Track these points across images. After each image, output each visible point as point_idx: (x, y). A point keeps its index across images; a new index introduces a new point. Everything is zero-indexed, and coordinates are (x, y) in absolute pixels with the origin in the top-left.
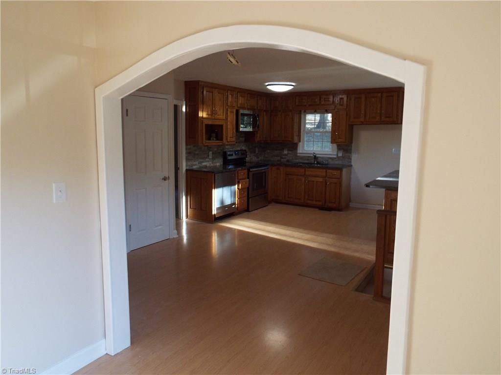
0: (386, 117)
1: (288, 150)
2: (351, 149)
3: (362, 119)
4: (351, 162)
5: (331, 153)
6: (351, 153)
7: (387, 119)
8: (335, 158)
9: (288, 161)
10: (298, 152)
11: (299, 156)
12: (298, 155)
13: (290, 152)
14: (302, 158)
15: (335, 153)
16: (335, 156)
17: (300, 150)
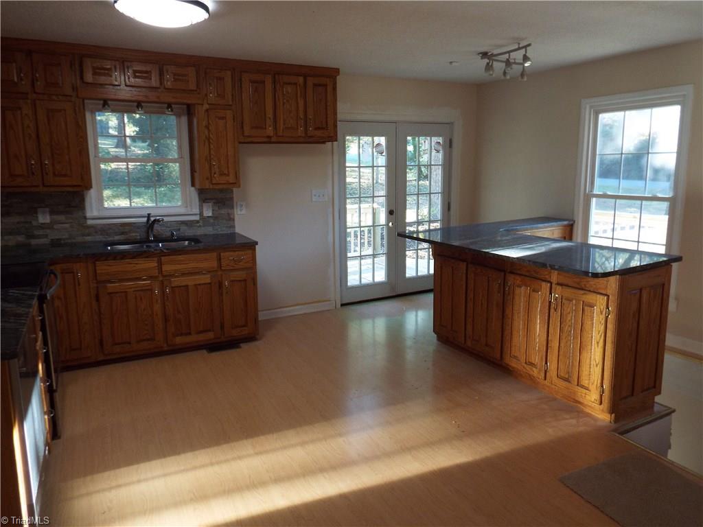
0: (317, 129)
1: (52, 213)
2: (232, 199)
3: (270, 131)
4: (234, 227)
5: (182, 211)
6: (232, 207)
7: (318, 133)
8: (198, 222)
9: (56, 243)
10: (88, 214)
11: (92, 226)
12: (90, 222)
13: (62, 218)
14: (105, 230)
15: (197, 211)
16: (197, 218)
17: (92, 211)
